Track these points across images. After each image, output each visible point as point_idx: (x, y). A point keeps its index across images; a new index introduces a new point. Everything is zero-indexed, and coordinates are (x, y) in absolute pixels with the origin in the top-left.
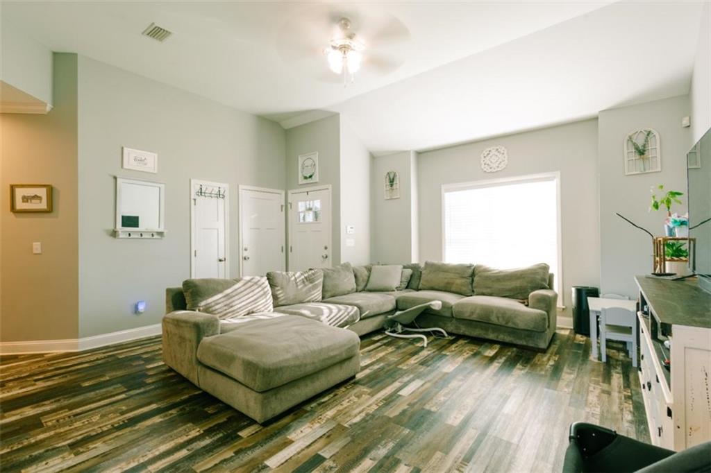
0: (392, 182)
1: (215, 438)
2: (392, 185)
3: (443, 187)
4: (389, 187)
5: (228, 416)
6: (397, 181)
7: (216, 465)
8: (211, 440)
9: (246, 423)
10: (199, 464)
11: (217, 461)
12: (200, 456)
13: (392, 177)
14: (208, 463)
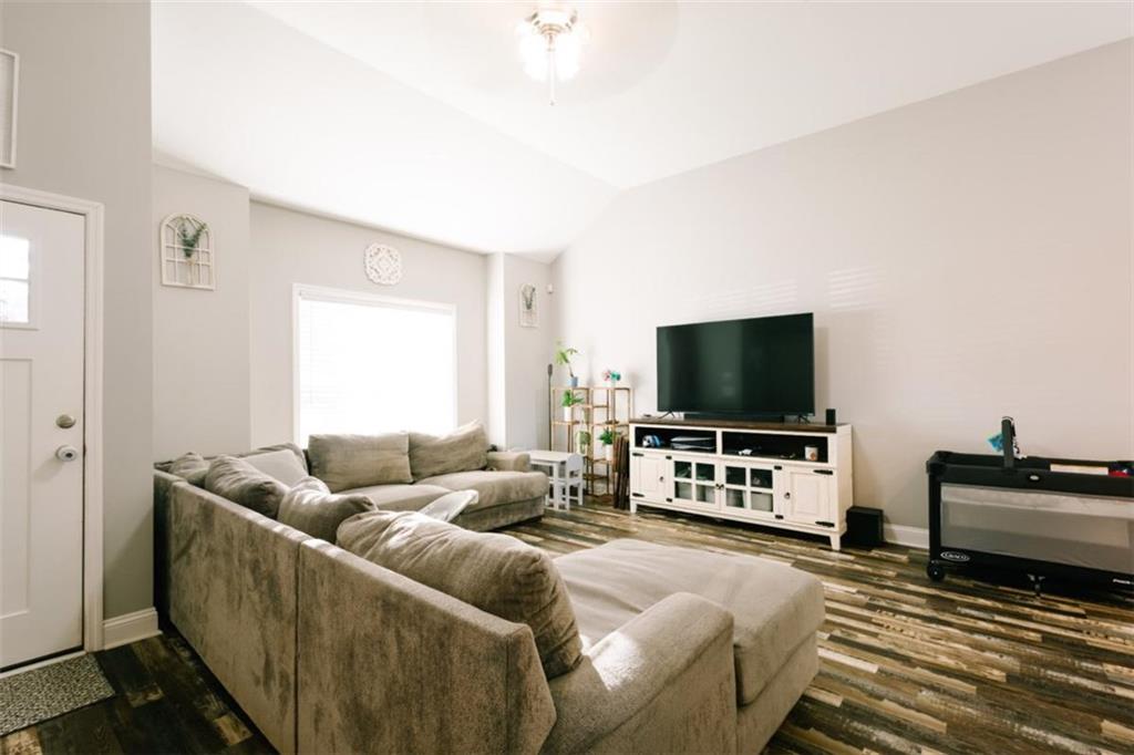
0: (189, 245)
1: (869, 729)
2: (188, 254)
3: (297, 287)
4: (180, 257)
5: (801, 731)
6: (201, 246)
7: (918, 711)
8: (876, 732)
9: (807, 704)
10: (932, 727)
11: (913, 712)
12: (919, 733)
13: (191, 233)
14: (922, 720)
